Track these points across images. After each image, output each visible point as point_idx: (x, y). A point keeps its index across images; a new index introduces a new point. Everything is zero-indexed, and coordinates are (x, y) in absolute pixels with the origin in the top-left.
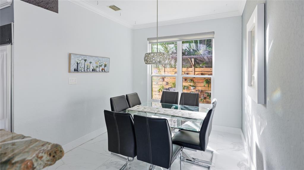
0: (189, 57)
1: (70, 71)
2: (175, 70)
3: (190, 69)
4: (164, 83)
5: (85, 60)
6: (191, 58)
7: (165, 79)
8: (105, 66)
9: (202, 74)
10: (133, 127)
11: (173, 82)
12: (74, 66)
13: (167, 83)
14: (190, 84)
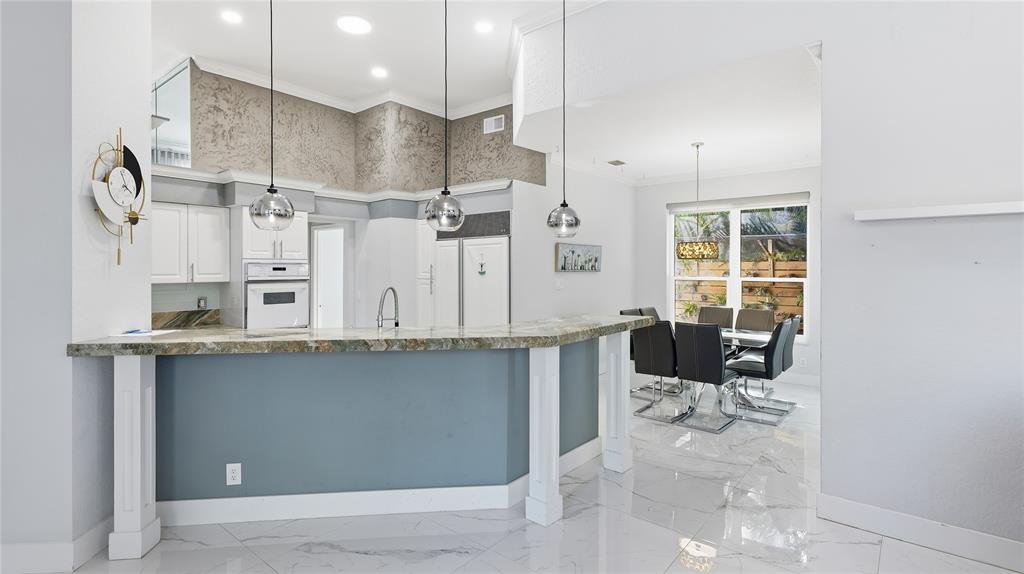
0: (758, 238)
1: (556, 270)
2: (725, 267)
3: (762, 265)
4: (698, 297)
5: (573, 252)
6: (764, 241)
7: (699, 288)
8: (596, 261)
9: (793, 276)
10: (673, 342)
11: (720, 294)
12: (561, 263)
13: (705, 298)
14: (761, 299)
